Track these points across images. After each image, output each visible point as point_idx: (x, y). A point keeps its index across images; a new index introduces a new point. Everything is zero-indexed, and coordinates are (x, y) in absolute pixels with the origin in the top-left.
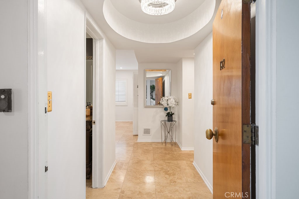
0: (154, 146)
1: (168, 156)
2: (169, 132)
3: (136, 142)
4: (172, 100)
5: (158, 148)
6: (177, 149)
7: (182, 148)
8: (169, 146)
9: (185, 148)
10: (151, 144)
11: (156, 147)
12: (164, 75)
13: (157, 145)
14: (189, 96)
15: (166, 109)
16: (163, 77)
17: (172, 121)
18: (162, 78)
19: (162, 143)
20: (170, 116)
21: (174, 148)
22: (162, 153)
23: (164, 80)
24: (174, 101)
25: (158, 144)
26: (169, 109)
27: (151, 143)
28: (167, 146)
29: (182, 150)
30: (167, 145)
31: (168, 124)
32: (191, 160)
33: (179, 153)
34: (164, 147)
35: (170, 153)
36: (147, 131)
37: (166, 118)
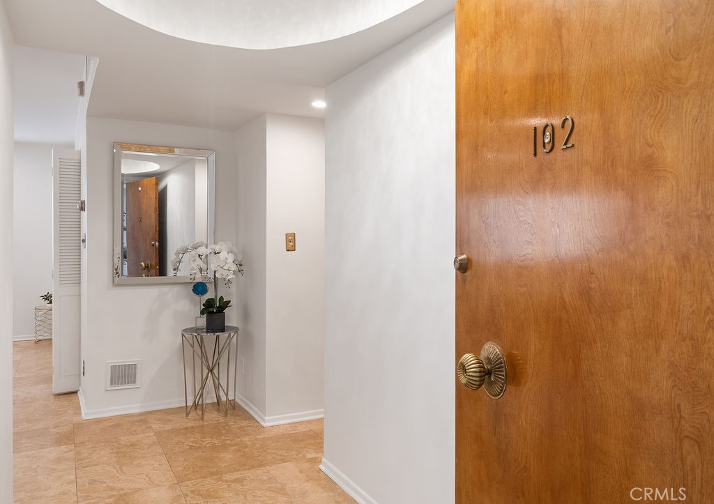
0: (156, 426)
1: (227, 456)
2: (213, 368)
3: (76, 419)
4: (223, 255)
5: (176, 432)
6: (244, 423)
7: (266, 418)
8: (212, 417)
9: (275, 418)
10: (143, 419)
11: (169, 427)
12: (164, 169)
13: (170, 421)
14: (288, 241)
15: (199, 288)
16: (159, 177)
17: (223, 329)
18: (157, 178)
19: (186, 410)
20: (215, 313)
21: (234, 423)
22: (198, 448)
23: (161, 186)
24: (231, 258)
25: (170, 417)
26: (211, 287)
27: (141, 414)
28: (205, 418)
29: (265, 425)
30: (207, 416)
31: (210, 338)
32: (309, 456)
33: (258, 437)
34: (198, 423)
35: (229, 444)
36: (123, 375)
37: (202, 322)
